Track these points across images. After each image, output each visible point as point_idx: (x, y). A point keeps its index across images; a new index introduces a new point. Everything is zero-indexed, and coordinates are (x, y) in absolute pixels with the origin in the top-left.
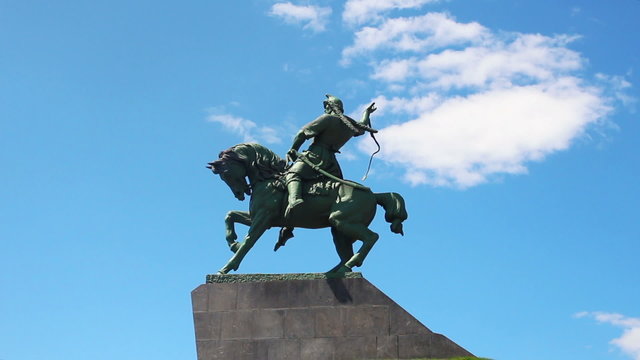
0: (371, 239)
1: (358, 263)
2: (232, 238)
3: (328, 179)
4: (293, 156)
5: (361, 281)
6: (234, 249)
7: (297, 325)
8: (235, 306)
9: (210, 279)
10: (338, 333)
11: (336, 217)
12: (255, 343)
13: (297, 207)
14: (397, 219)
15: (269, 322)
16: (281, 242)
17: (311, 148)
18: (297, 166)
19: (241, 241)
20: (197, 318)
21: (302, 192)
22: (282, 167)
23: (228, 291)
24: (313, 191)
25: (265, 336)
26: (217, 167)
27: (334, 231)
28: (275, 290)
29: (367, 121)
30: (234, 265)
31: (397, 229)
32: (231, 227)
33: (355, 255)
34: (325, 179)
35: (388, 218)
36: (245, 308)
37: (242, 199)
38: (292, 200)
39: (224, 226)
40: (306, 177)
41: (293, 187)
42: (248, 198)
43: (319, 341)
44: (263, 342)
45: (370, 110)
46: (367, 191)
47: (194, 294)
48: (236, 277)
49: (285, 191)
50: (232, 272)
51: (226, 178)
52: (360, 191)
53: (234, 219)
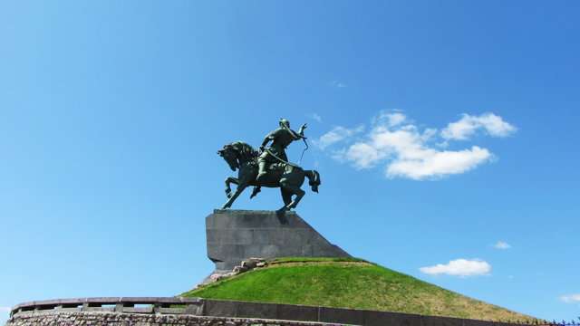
0: (301, 194)
1: (294, 206)
2: (228, 191)
3: (280, 161)
4: (263, 149)
5: (295, 215)
6: (229, 197)
7: (260, 238)
8: (228, 226)
9: (216, 211)
10: (282, 242)
11: (284, 182)
12: (238, 246)
13: (263, 176)
14: (315, 185)
15: (245, 235)
16: (254, 194)
17: (272, 146)
18: (264, 154)
19: (233, 193)
20: (208, 232)
21: (266, 168)
22: (256, 155)
23: (225, 218)
24: (271, 168)
25: (243, 243)
26: (222, 153)
27: (282, 190)
28: (249, 219)
29: (302, 133)
30: (229, 205)
31: (315, 190)
32: (228, 185)
33: (293, 202)
34: (278, 162)
35: (311, 184)
36: (233, 227)
37: (235, 170)
38: (261, 172)
39: (225, 184)
40: (268, 160)
41: (261, 165)
42: (237, 170)
43: (271, 246)
44: (242, 246)
45: (304, 128)
46: (300, 169)
47: (207, 218)
48: (229, 211)
49: (257, 167)
50: (227, 208)
51: (227, 159)
52: (296, 169)
53: (230, 181)
